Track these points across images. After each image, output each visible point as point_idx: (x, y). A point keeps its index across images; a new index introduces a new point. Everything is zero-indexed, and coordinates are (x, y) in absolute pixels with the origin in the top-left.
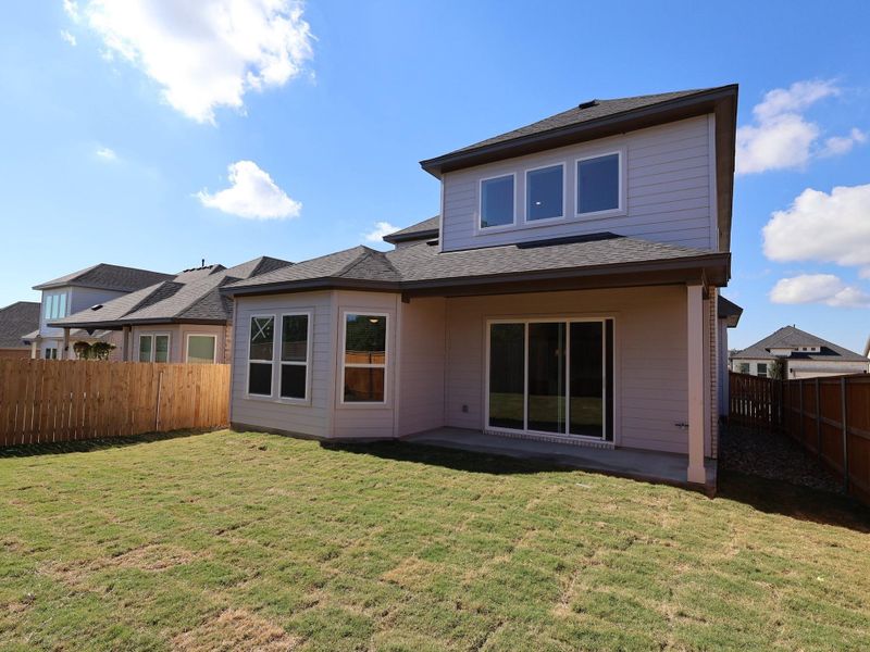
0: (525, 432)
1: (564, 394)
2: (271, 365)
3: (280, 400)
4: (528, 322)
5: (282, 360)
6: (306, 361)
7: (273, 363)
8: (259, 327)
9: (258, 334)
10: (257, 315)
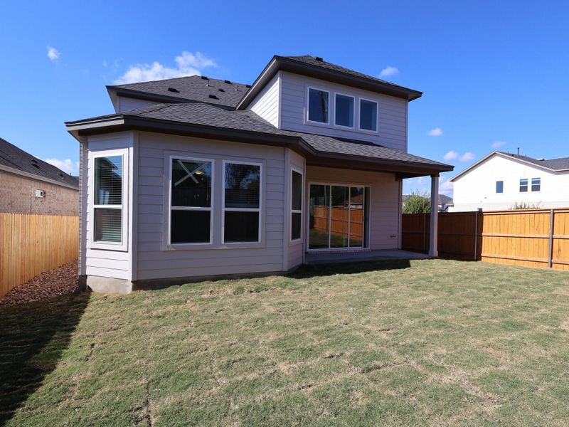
0: (330, 249)
2: (209, 212)
3: (224, 245)
4: (331, 185)
5: (226, 207)
6: (258, 207)
7: (211, 209)
8: (187, 171)
9: (185, 178)
10: (181, 157)
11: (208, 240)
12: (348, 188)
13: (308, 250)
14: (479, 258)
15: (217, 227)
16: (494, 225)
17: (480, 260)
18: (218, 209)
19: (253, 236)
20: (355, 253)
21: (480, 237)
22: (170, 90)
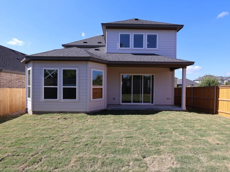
0: (132, 103)
1: (142, 93)
2: (57, 88)
3: (63, 100)
4: (132, 75)
5: (63, 86)
6: (76, 86)
7: (58, 87)
8: (49, 73)
9: (48, 76)
10: (47, 69)
11: (57, 98)
12: (142, 76)
13: (121, 103)
14: (217, 113)
15: (60, 93)
16: (225, 94)
17: (218, 114)
18: (60, 87)
19: (74, 97)
20: (145, 106)
21: (217, 101)
22: (84, 42)
